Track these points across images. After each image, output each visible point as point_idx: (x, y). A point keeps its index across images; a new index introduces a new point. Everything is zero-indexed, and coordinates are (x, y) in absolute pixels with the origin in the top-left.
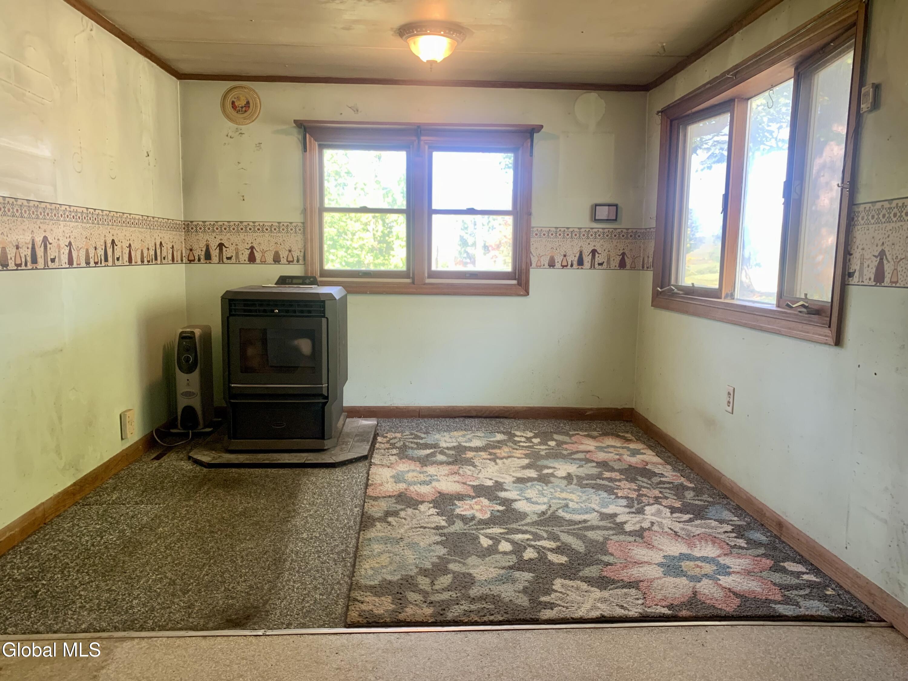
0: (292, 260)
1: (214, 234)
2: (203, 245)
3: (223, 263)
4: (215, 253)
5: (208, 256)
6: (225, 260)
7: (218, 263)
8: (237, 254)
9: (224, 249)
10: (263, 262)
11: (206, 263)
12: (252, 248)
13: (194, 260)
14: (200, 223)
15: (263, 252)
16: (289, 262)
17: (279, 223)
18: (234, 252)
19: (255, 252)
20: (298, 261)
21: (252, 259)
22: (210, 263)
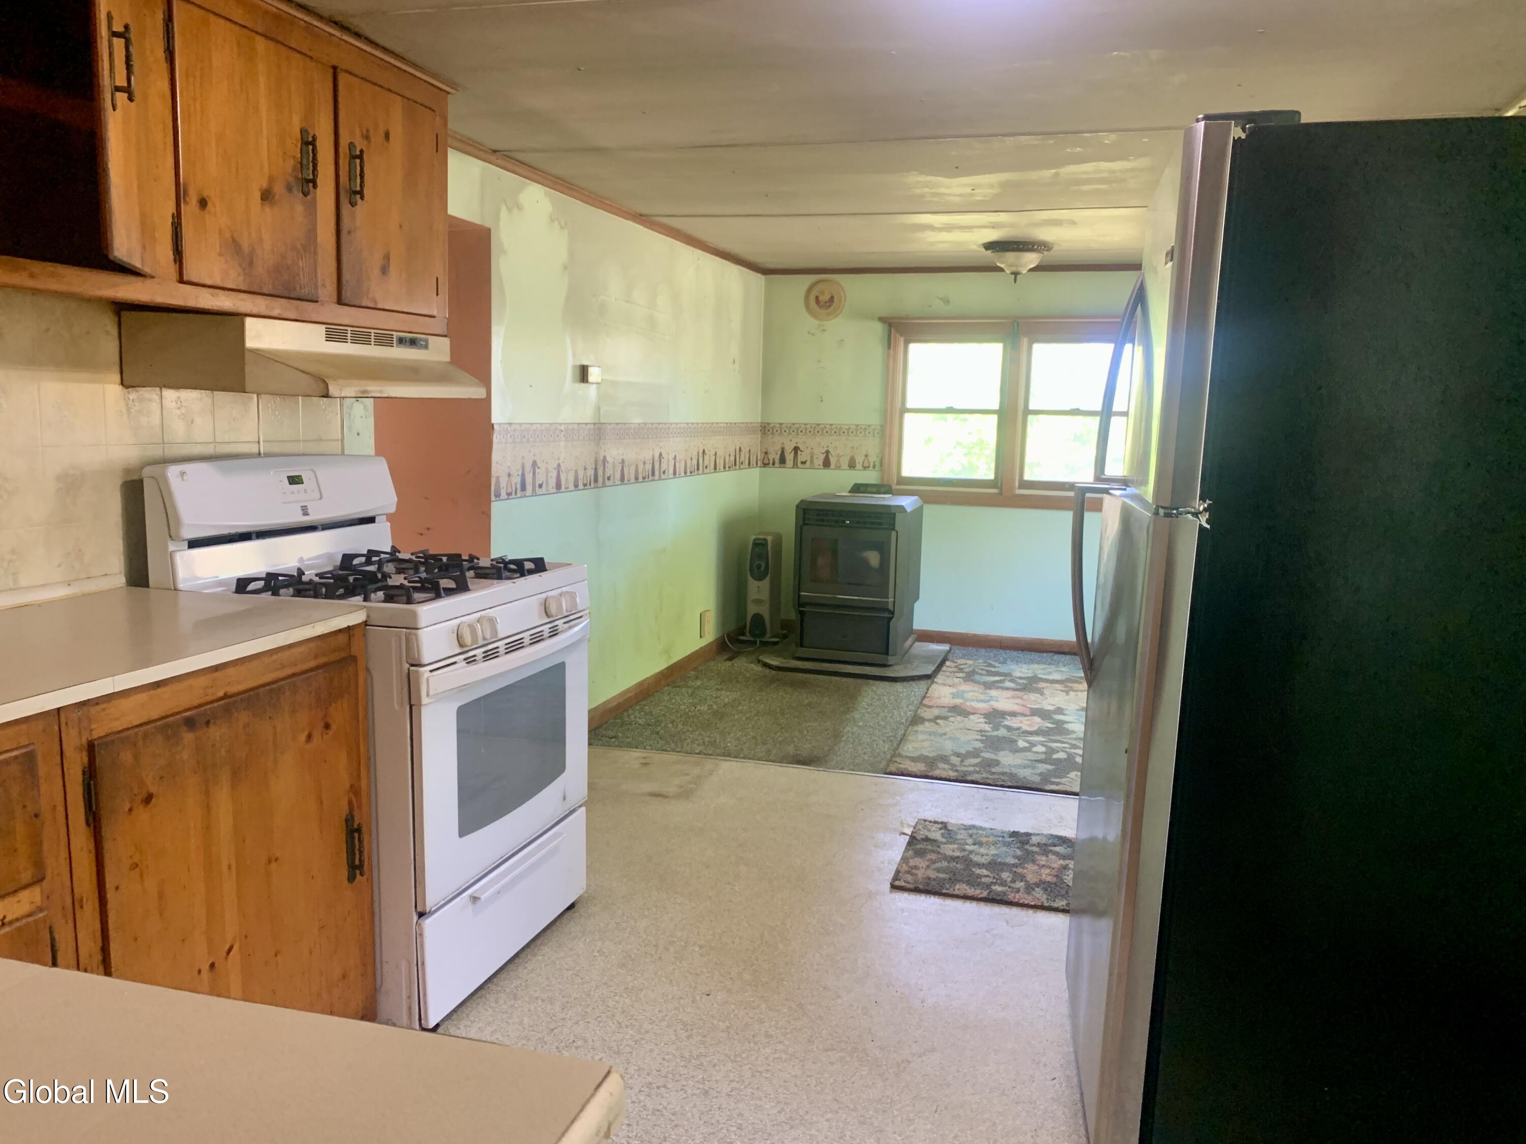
0: (868, 465)
1: (790, 437)
2: (778, 448)
3: (797, 467)
4: (789, 457)
5: (783, 460)
6: (799, 464)
7: (793, 467)
8: (812, 457)
9: (799, 453)
10: (838, 467)
11: (780, 467)
12: (827, 452)
13: (768, 464)
14: (777, 425)
15: (839, 457)
16: (865, 468)
17: (857, 426)
18: (809, 457)
19: (830, 456)
20: (874, 467)
21: (827, 464)
22: (784, 467)
